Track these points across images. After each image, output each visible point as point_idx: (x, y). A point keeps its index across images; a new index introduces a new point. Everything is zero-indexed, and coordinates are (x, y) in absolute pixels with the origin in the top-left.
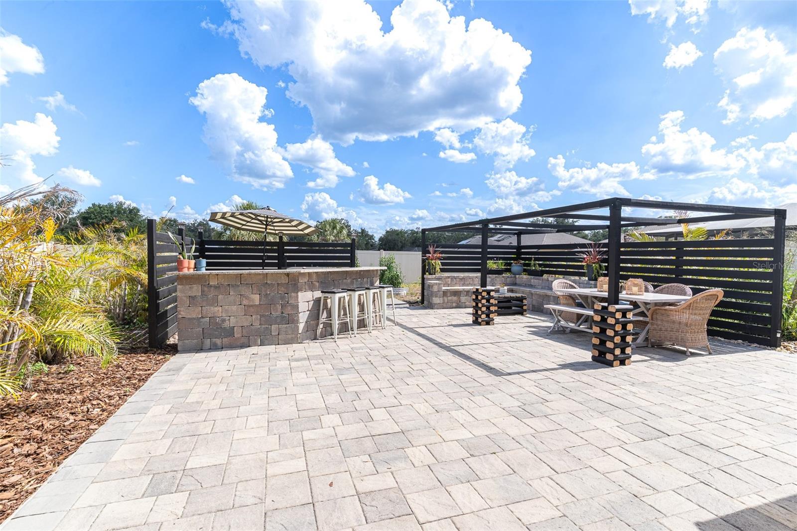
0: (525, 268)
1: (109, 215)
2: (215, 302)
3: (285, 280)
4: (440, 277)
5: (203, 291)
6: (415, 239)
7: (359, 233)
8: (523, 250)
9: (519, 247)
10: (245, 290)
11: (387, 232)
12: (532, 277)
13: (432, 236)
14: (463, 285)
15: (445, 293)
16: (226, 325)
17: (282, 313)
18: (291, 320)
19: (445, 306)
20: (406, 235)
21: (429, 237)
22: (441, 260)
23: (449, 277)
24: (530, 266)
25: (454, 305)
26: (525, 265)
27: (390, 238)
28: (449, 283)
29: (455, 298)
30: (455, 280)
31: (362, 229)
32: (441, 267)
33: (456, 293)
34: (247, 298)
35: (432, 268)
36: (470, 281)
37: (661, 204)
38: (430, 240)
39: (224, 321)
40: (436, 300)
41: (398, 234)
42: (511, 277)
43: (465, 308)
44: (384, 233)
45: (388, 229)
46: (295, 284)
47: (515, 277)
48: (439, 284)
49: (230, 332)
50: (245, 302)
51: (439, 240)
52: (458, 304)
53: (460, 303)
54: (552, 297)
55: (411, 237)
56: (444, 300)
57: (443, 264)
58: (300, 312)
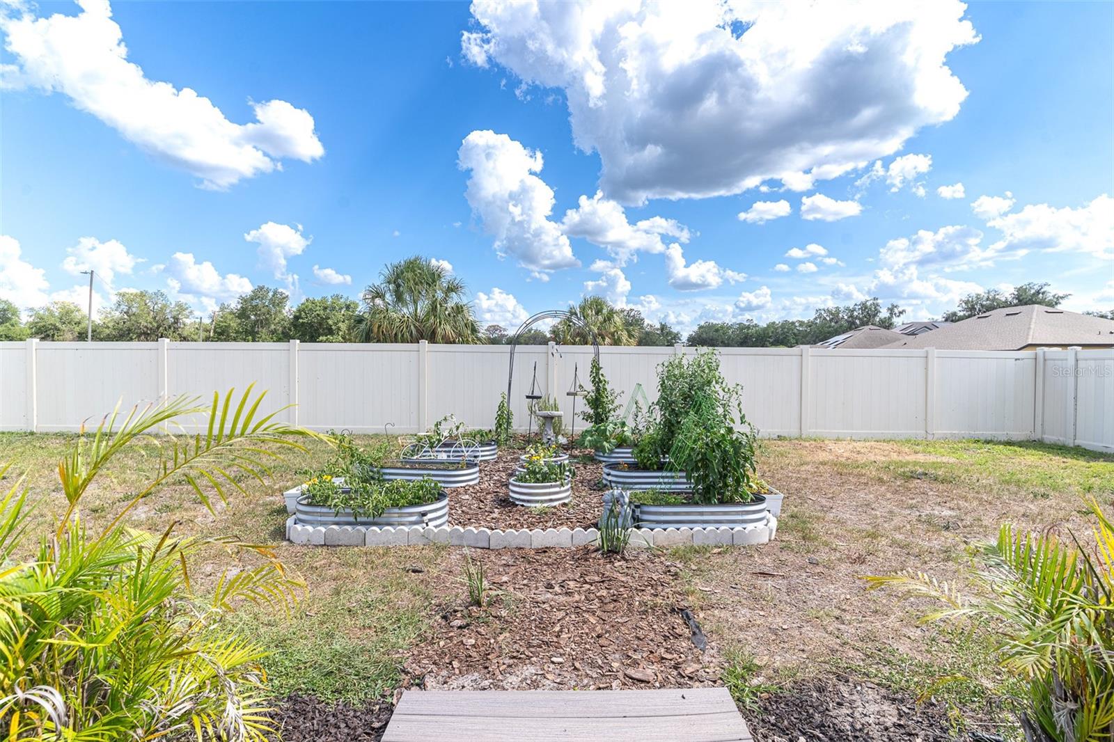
1: (322, 312)
6: (746, 338)
7: (658, 329)
11: (701, 327)
13: (772, 332)
20: (730, 331)
21: (768, 333)
27: (704, 336)
31: (661, 324)
38: (770, 337)
41: (717, 331)
44: (696, 328)
45: (702, 323)
51: (785, 338)
55: (738, 335)
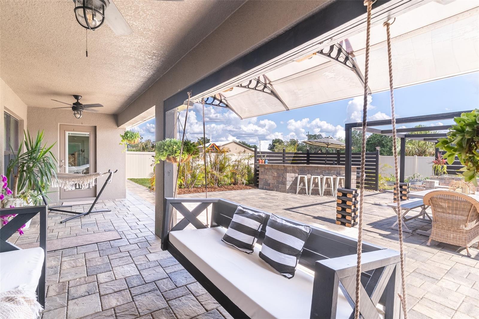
2: (266, 174)
3: (283, 168)
5: (264, 170)
10: (273, 171)
16: (269, 182)
17: (282, 180)
18: (284, 183)
34: (274, 174)
37: (381, 122)
39: (268, 180)
46: (286, 170)
49: (269, 185)
50: (273, 175)
58: (287, 180)
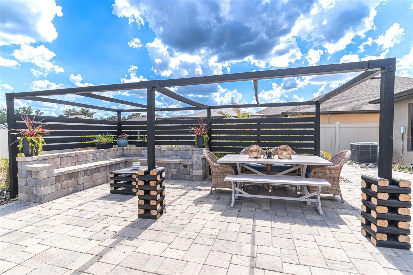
0: (130, 140)
4: (46, 158)
8: (123, 126)
9: (120, 123)
12: (143, 148)
14: (76, 163)
15: (58, 178)
19: (59, 194)
22: (44, 136)
23: (58, 157)
24: (137, 139)
25: (71, 189)
26: (129, 138)
28: (59, 163)
29: (71, 182)
30: (65, 159)
32: (45, 144)
33: (73, 175)
35: (32, 147)
36: (84, 158)
40: (45, 190)
42: (120, 150)
43: (84, 190)
47: (123, 149)
48: (49, 168)
52: (75, 187)
53: (78, 186)
54: (173, 165)
56: (57, 187)
57: (47, 141)
